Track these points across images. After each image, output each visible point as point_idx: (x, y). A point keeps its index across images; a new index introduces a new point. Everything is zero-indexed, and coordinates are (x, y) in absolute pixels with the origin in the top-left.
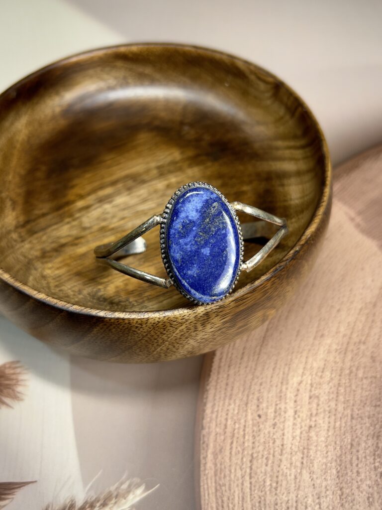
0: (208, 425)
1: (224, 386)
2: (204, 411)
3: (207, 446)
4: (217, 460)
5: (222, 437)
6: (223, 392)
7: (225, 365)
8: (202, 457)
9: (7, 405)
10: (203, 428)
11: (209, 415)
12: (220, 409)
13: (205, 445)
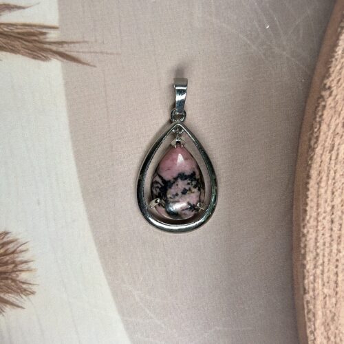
0: (311, 286)
1: (328, 225)
2: (304, 266)
3: (314, 316)
4: (330, 332)
5: (334, 300)
6: (327, 235)
7: (326, 192)
8: (308, 331)
9: (12, 304)
10: (305, 292)
11: (312, 272)
12: (326, 260)
13: (311, 316)
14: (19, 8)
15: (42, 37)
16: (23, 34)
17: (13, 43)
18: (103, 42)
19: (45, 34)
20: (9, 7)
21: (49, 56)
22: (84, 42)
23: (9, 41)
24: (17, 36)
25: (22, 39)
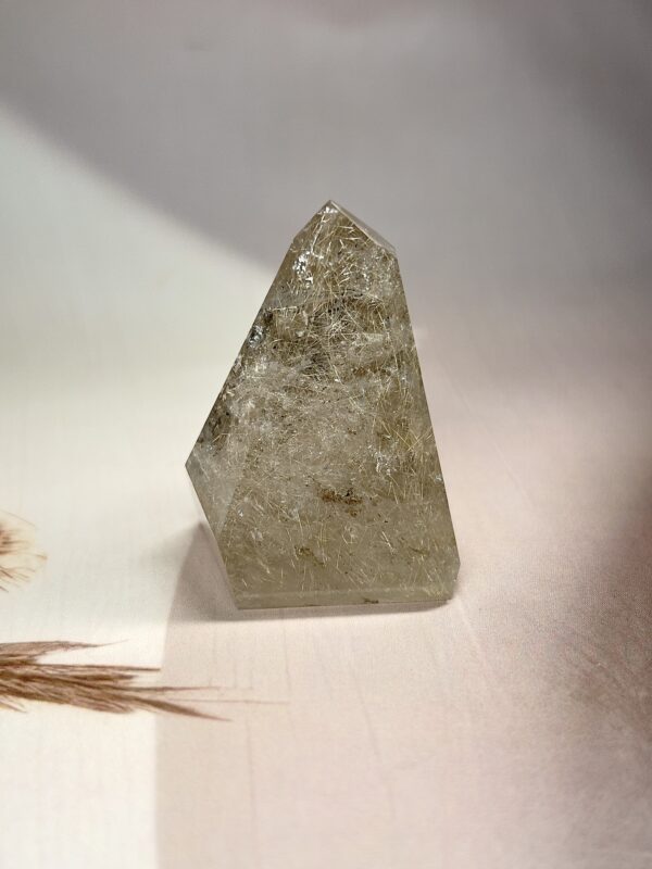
14: (85, 646)
15: (121, 683)
16: (85, 678)
17: (60, 689)
18: (251, 688)
19: (130, 677)
20: (65, 646)
21: (131, 706)
22: (209, 687)
23: (52, 687)
24: (71, 680)
25: (79, 684)
